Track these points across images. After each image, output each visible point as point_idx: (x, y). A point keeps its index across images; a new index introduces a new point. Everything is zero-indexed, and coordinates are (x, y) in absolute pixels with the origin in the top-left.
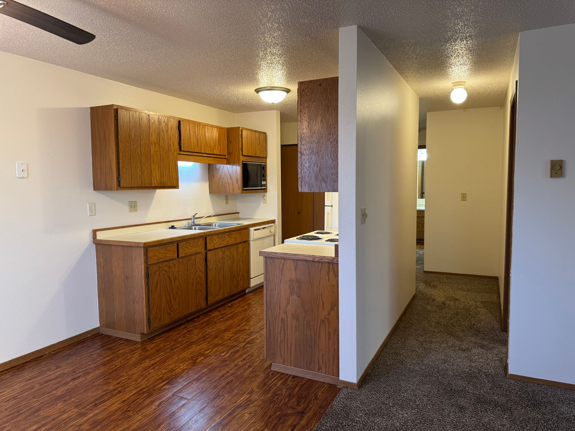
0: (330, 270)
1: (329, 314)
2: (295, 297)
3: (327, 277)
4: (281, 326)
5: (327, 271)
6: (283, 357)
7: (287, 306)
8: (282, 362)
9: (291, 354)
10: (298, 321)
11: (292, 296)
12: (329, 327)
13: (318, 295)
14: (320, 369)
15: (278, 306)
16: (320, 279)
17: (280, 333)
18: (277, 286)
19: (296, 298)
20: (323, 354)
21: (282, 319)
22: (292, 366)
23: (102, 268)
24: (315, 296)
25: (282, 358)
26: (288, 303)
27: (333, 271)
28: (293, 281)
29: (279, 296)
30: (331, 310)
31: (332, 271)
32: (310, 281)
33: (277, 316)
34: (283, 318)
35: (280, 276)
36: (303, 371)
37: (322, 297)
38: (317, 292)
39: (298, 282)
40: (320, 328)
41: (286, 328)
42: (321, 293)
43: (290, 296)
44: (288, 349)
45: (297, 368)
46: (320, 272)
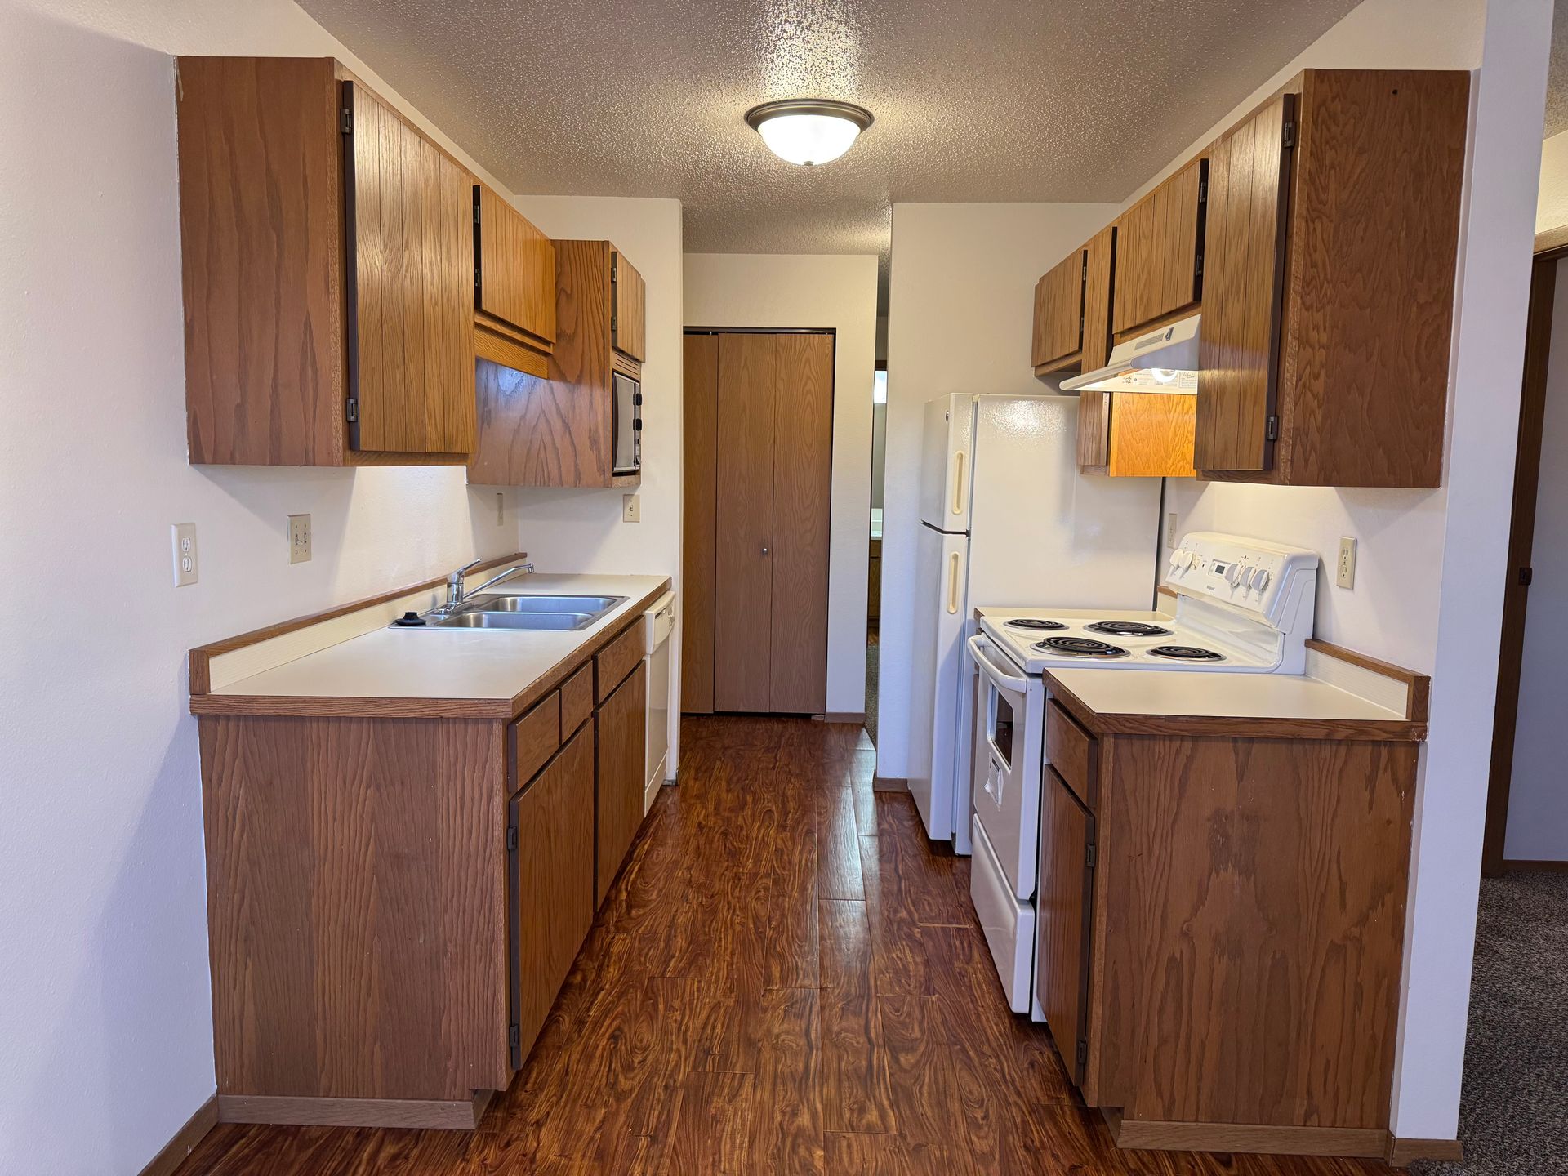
0: (1378, 767)
1: (1363, 920)
2: (1231, 875)
3: (1367, 794)
4: (1167, 984)
5: (1368, 773)
6: (1167, 1096)
7: (1195, 912)
8: (1160, 1111)
9: (1200, 1078)
10: (1238, 961)
11: (1218, 873)
12: (1359, 966)
13: (1324, 859)
14: (1311, 1115)
15: (1159, 913)
16: (1338, 801)
17: (1161, 1010)
18: (1158, 840)
19: (1236, 878)
20: (1328, 1062)
21: (1172, 959)
22: (1200, 1120)
23: (238, 826)
24: (1314, 864)
25: (1162, 1098)
26: (1201, 900)
27: (1389, 770)
28: (1226, 817)
29: (1165, 878)
30: (1372, 907)
31: (1385, 769)
32: (1299, 814)
33: (1149, 953)
34: (1178, 955)
35: (1174, 803)
36: (1248, 1130)
37: (1339, 867)
38: (1322, 850)
39: (1247, 819)
40: (1322, 977)
41: (1185, 991)
42: (1339, 851)
43: (1210, 874)
44: (1189, 1062)
45: (1225, 1125)
46: (1340, 777)
